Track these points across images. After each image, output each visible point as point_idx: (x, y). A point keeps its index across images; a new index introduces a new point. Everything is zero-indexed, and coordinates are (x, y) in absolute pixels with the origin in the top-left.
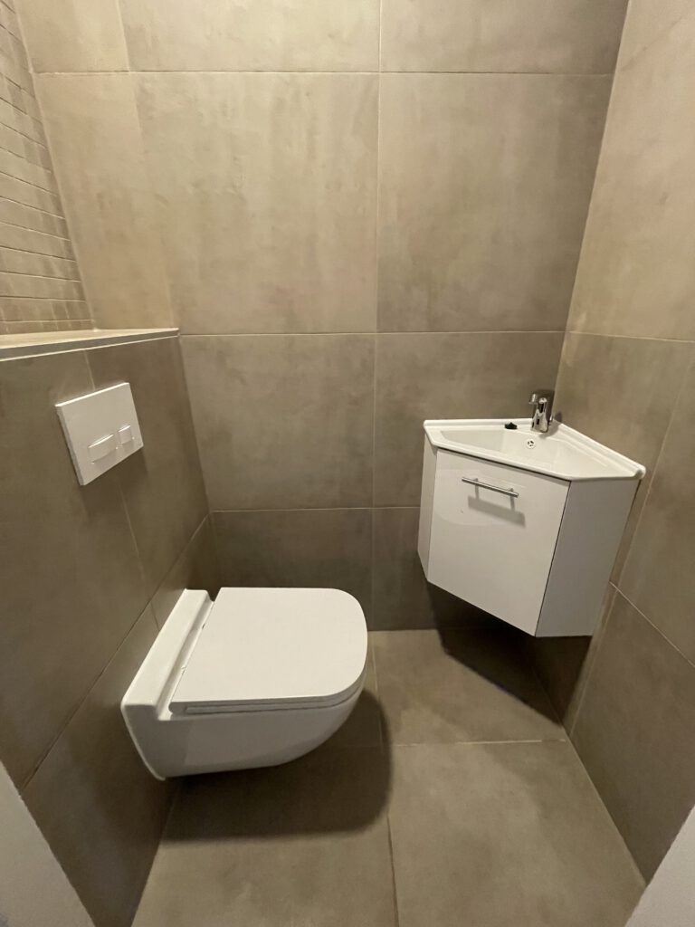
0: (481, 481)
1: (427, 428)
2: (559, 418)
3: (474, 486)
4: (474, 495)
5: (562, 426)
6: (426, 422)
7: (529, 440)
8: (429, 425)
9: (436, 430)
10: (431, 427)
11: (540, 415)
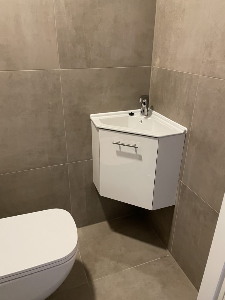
0: (121, 142)
1: (92, 118)
2: (152, 108)
3: (118, 145)
4: (119, 150)
5: (154, 112)
6: (91, 115)
7: (140, 120)
8: (93, 116)
9: (97, 119)
10: (93, 118)
11: (144, 106)
